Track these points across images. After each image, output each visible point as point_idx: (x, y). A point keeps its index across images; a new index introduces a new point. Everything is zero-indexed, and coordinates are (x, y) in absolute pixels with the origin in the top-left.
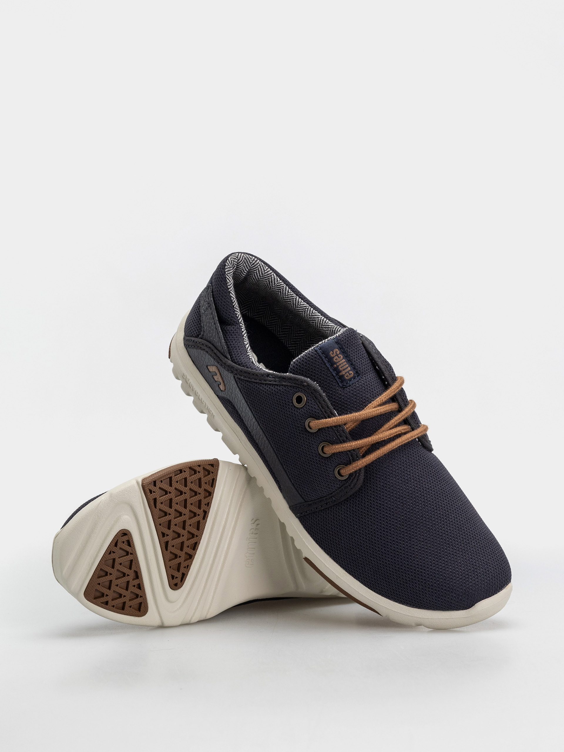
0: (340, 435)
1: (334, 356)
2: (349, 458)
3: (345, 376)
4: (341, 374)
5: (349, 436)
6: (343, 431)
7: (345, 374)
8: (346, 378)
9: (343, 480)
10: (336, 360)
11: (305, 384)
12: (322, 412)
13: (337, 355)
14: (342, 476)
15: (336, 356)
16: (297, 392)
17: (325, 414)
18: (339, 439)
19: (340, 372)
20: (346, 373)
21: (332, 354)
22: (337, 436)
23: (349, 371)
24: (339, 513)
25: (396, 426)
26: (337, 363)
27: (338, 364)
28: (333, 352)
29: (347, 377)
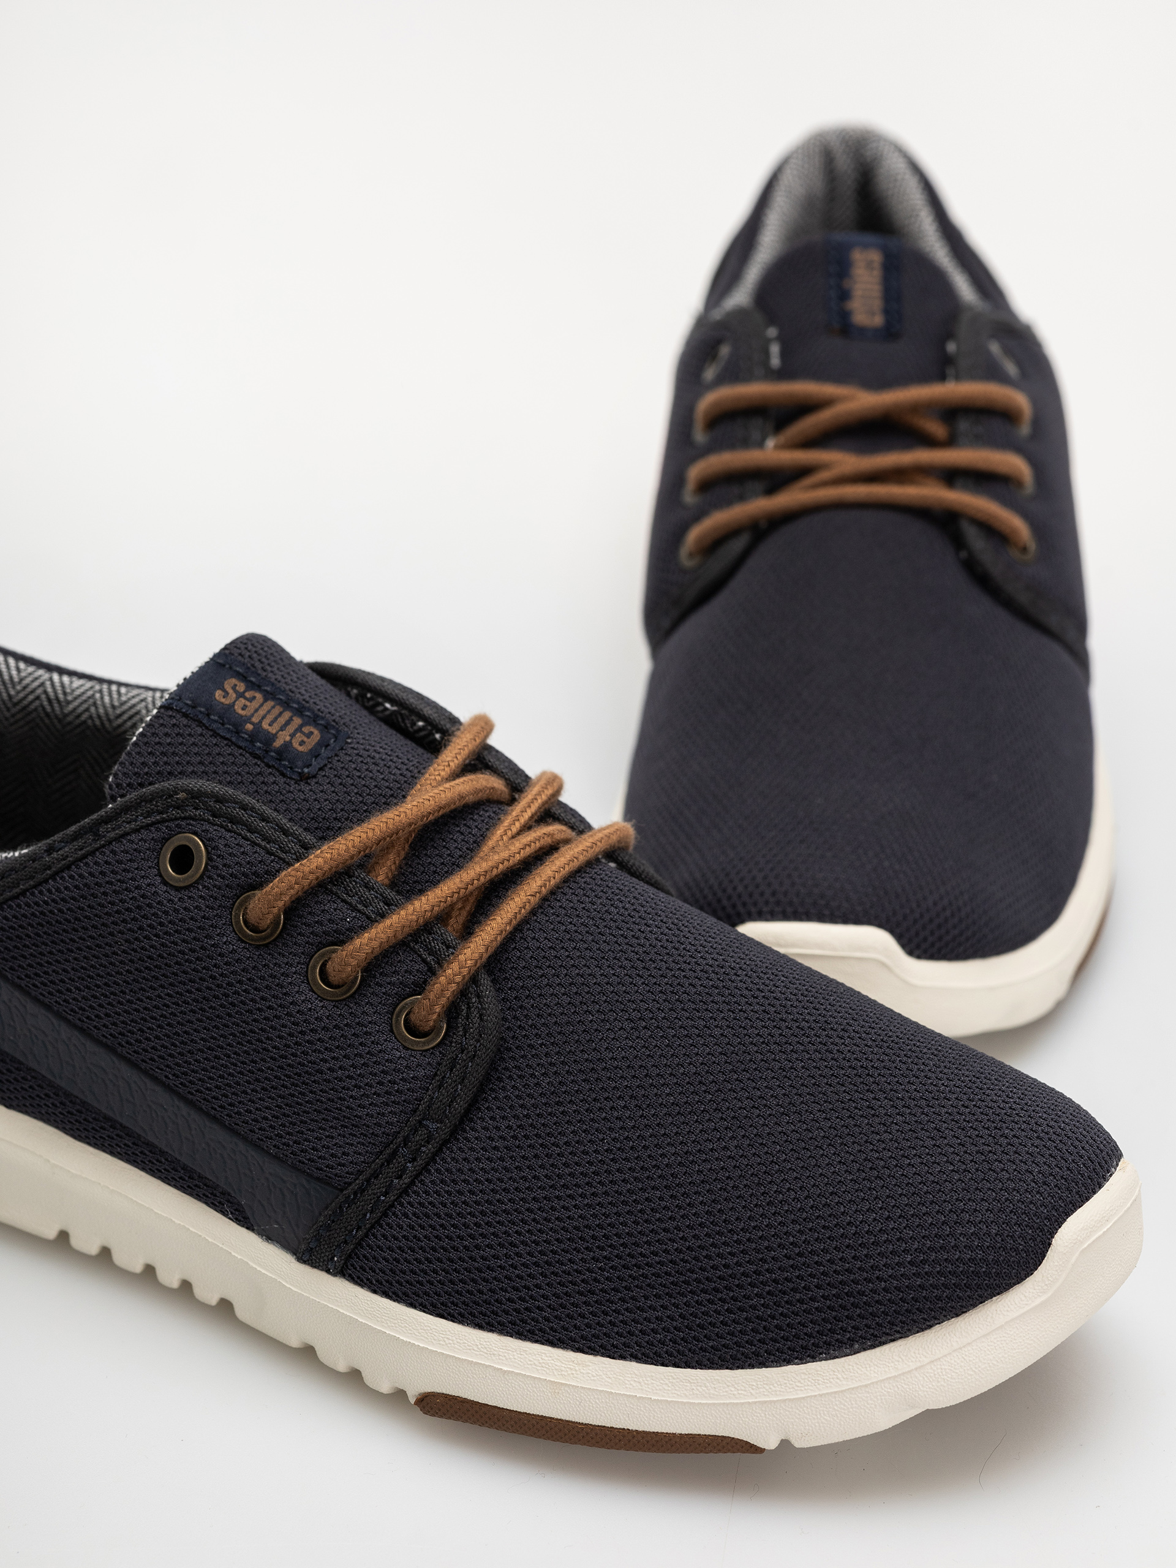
0: (361, 902)
1: (233, 700)
2: (424, 961)
3: (296, 744)
4: (278, 744)
5: (391, 894)
6: (366, 887)
7: (291, 740)
8: (301, 748)
9: (433, 1048)
10: (243, 709)
11: (182, 795)
12: (272, 854)
13: (241, 695)
14: (425, 1035)
15: (237, 699)
16: (167, 840)
17: (283, 855)
18: (364, 914)
19: (274, 741)
20: (292, 736)
21: (224, 697)
22: (354, 909)
23: (301, 726)
24: (469, 1162)
25: (527, 828)
26: (252, 715)
27: (255, 720)
28: (224, 690)
29: (300, 745)
